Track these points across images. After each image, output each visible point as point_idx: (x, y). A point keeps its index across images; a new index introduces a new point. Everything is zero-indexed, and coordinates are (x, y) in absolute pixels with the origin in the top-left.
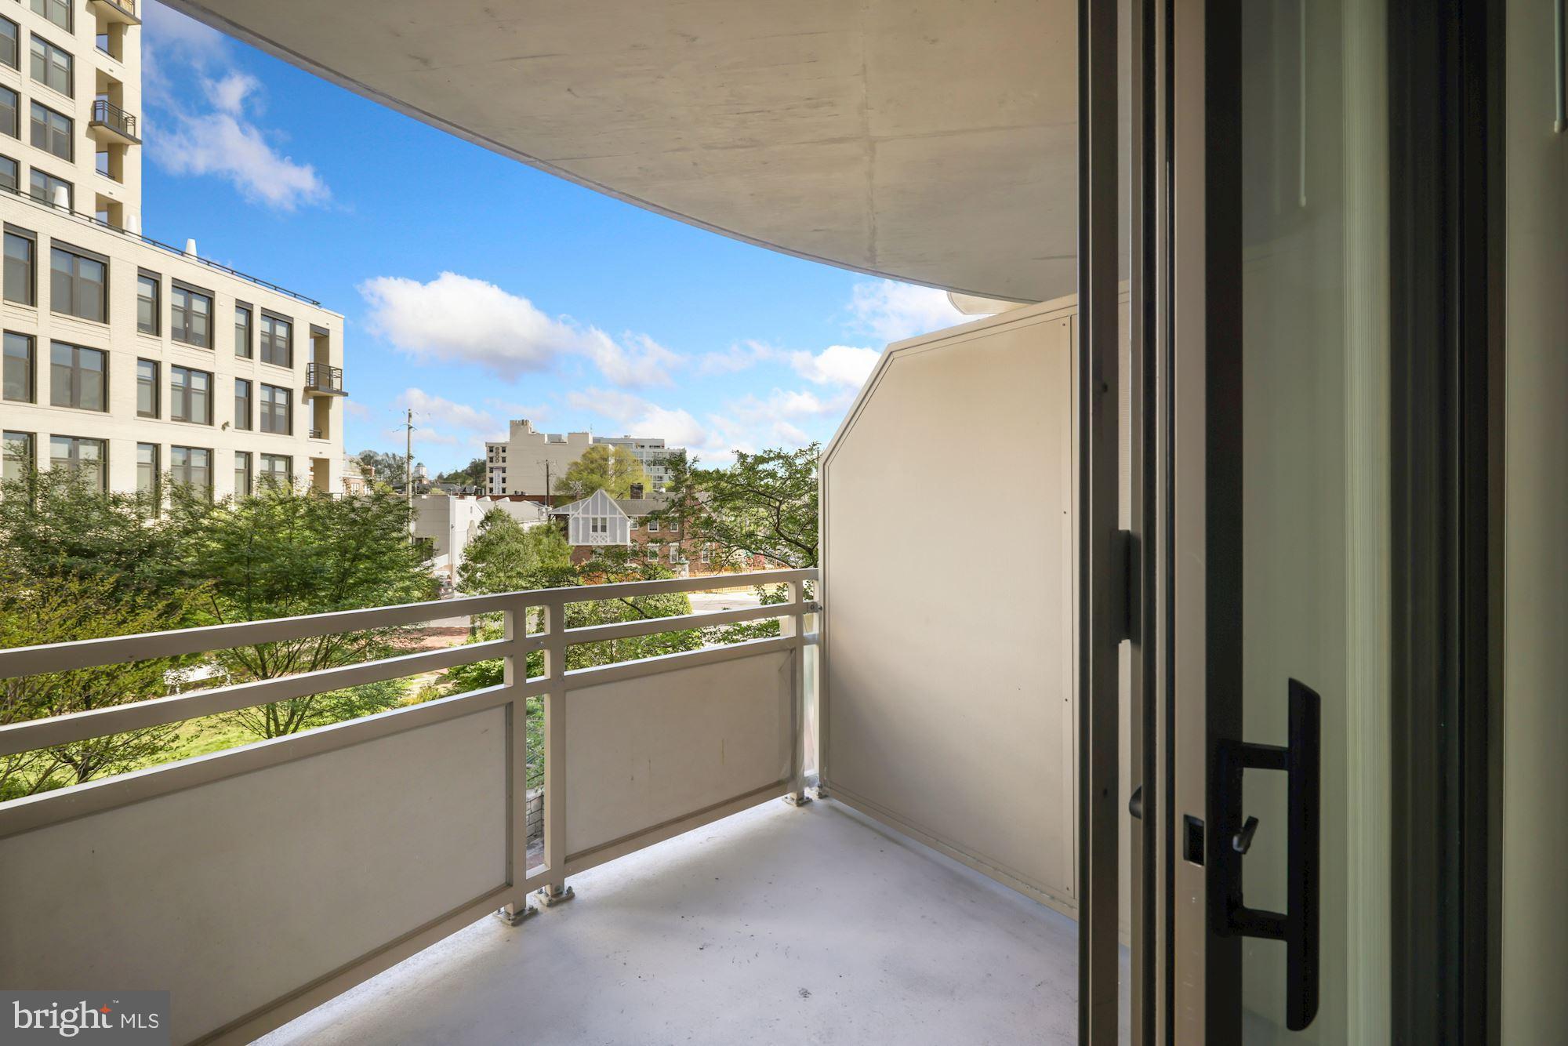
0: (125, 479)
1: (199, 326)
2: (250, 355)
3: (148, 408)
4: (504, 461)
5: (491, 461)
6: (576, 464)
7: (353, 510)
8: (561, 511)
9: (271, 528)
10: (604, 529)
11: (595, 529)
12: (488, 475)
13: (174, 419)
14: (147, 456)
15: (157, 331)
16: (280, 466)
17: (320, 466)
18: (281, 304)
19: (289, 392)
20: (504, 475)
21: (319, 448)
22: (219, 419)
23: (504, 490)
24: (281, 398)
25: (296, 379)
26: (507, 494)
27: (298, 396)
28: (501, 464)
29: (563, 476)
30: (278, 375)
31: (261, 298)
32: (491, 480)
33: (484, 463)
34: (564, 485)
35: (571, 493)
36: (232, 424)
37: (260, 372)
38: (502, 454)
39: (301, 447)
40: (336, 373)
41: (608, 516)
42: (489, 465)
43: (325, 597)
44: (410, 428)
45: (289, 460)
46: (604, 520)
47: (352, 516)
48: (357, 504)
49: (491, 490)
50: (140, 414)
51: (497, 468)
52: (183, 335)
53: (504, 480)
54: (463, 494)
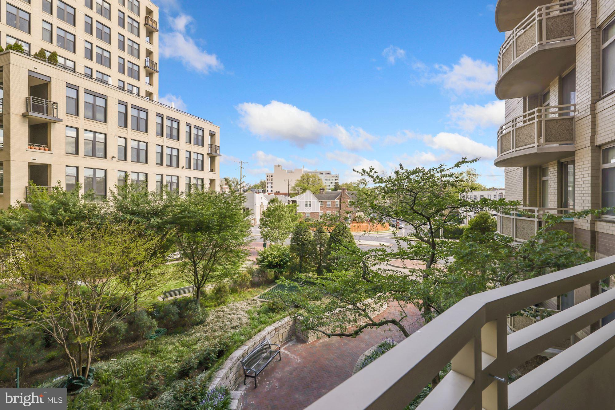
0: (152, 187)
1: (175, 133)
2: (190, 142)
3: (159, 162)
4: (272, 180)
5: (268, 180)
6: (298, 180)
7: (224, 198)
8: (293, 199)
9: (196, 205)
10: (310, 206)
11: (307, 205)
12: (267, 185)
13: (167, 165)
14: (159, 178)
15: (162, 135)
16: (200, 182)
17: (212, 181)
18: (200, 124)
19: (203, 155)
20: (272, 185)
21: (212, 176)
22: (181, 166)
23: (272, 191)
24: (200, 157)
25: (205, 150)
26: (273, 192)
27: (206, 156)
28: (271, 181)
29: (294, 186)
30: (199, 149)
31: (194, 122)
32: (268, 187)
33: (265, 182)
34: (294, 189)
35: (297, 192)
36: (185, 167)
37: (194, 148)
38: (271, 178)
39: (206, 175)
40: (217, 148)
41: (311, 201)
42: (267, 182)
43: (214, 231)
44: (241, 168)
45: (202, 179)
46: (310, 202)
47: (224, 200)
48: (225, 195)
49: (268, 191)
50: (157, 164)
51: (270, 183)
52: (171, 137)
53: (272, 187)
54: (258, 193)
